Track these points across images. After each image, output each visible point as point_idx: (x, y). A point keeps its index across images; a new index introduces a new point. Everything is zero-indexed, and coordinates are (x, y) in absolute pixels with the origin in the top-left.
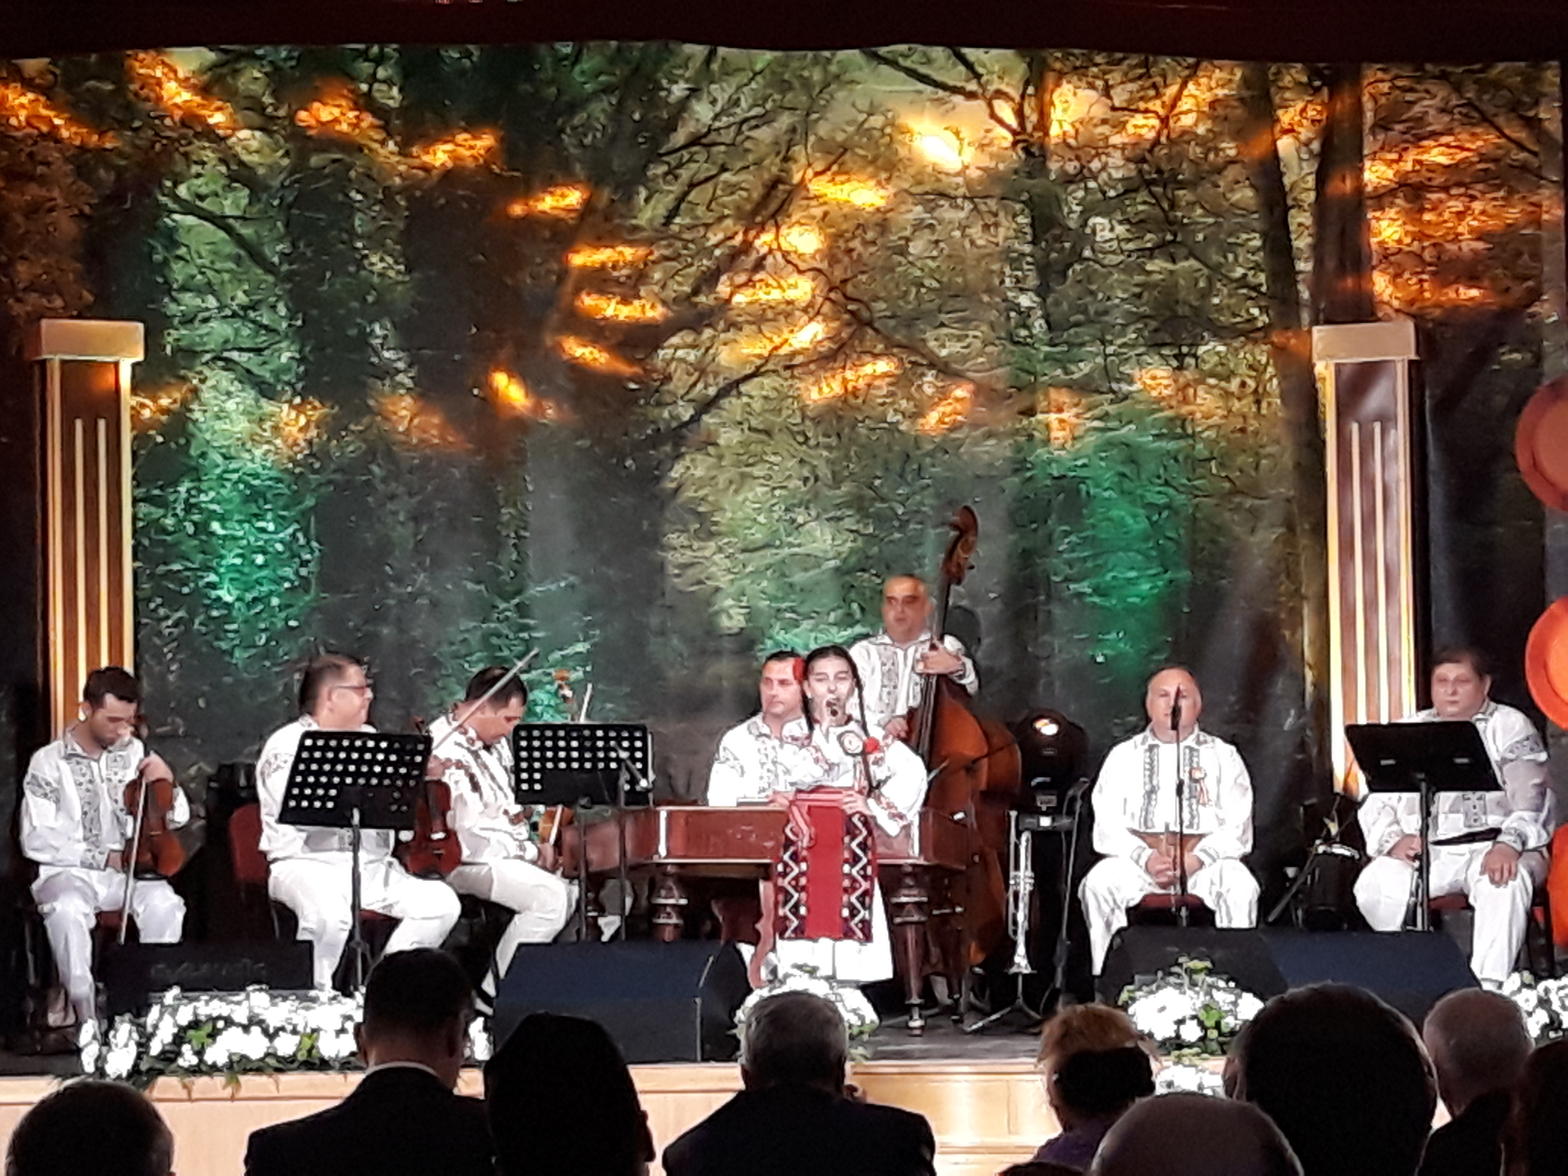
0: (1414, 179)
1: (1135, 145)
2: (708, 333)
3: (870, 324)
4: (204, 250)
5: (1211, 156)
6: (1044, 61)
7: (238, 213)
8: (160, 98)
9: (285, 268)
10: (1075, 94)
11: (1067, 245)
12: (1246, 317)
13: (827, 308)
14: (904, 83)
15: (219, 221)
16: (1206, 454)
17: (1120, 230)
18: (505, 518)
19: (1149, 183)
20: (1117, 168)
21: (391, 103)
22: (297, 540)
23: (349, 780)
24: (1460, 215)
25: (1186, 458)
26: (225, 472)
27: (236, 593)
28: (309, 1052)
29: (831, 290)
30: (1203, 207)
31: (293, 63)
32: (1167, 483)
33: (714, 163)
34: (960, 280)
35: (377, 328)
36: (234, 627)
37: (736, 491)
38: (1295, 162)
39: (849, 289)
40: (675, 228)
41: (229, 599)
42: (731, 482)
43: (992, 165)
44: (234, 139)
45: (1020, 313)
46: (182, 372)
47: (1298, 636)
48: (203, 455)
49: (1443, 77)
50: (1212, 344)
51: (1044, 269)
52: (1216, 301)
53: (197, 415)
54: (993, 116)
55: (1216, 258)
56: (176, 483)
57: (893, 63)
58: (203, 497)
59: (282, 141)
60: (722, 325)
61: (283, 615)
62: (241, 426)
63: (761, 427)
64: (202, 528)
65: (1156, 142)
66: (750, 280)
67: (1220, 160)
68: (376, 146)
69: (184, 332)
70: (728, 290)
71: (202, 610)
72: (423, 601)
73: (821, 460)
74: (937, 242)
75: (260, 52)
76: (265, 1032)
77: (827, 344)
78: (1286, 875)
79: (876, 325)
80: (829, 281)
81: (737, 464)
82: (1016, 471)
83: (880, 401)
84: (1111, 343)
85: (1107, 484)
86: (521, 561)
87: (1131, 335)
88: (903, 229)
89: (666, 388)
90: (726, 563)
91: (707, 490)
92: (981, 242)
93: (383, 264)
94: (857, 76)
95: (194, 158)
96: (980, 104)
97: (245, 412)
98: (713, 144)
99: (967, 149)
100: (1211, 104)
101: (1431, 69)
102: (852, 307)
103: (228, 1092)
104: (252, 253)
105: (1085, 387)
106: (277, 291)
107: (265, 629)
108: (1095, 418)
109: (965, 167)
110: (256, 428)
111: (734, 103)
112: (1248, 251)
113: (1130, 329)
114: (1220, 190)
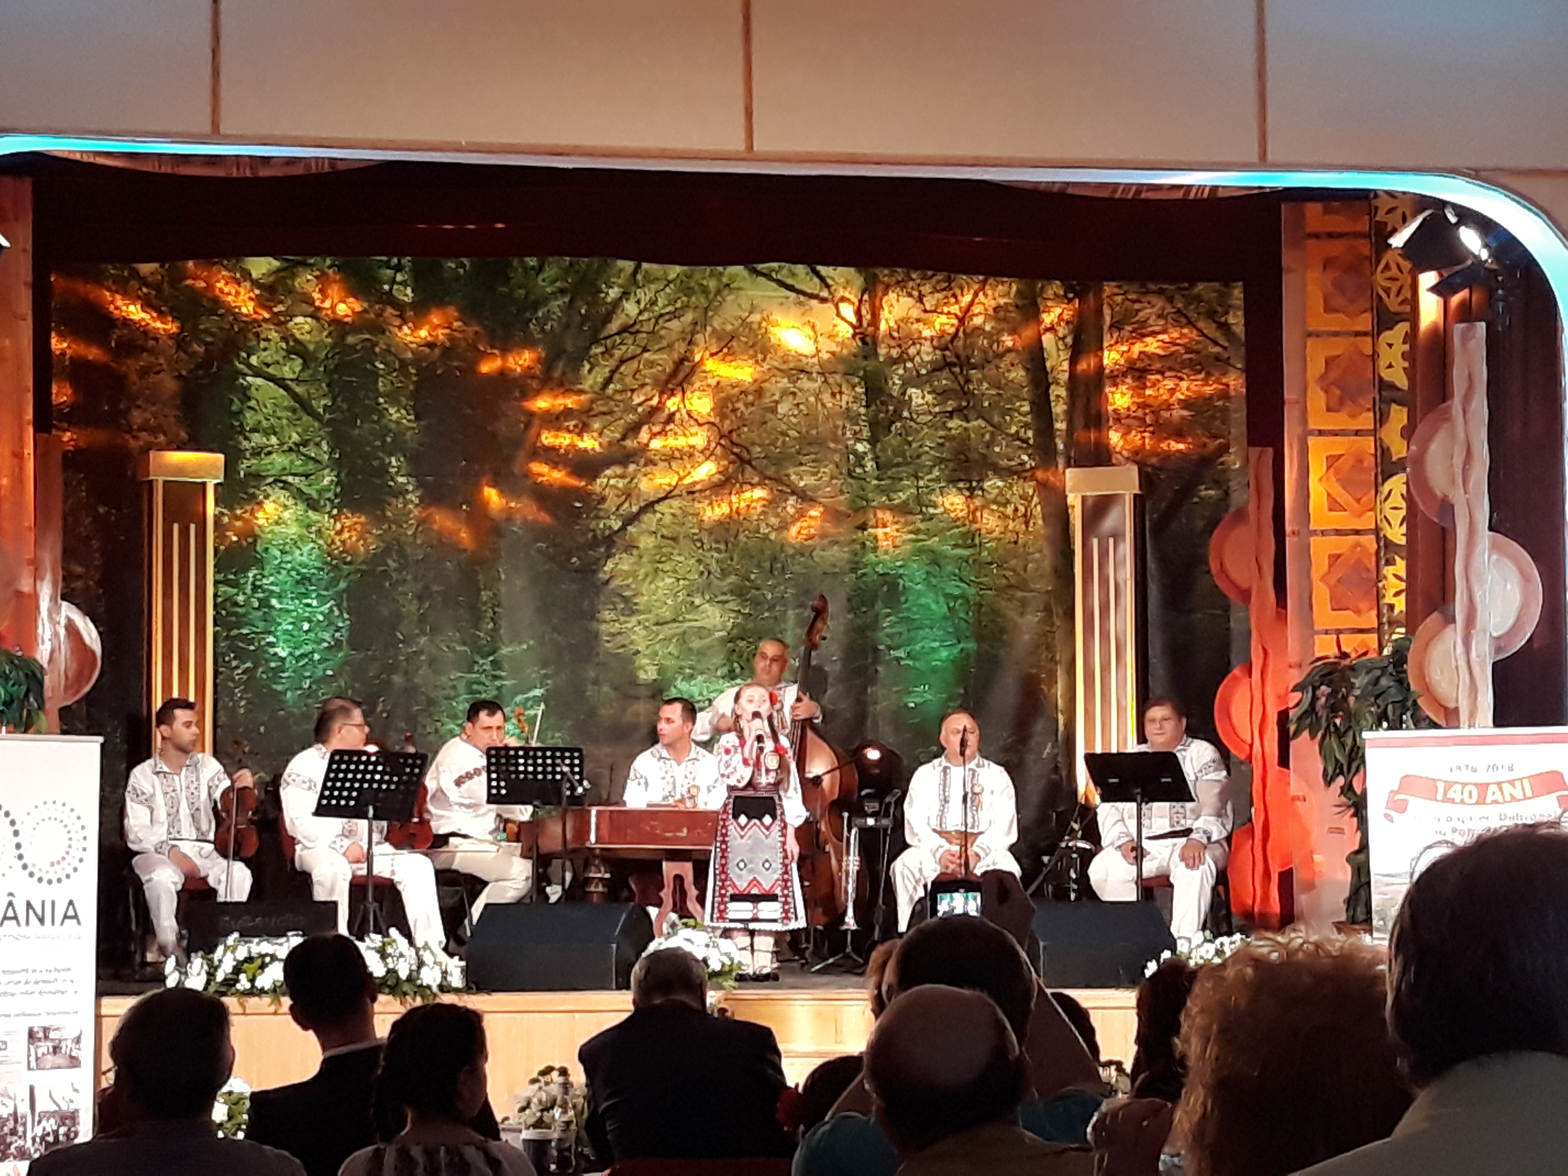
0: (1139, 365)
1: (941, 337)
2: (632, 467)
3: (749, 463)
4: (268, 402)
5: (995, 346)
6: (875, 275)
7: (295, 376)
9: (327, 416)
10: (898, 301)
11: (891, 408)
12: (1019, 461)
13: (719, 450)
14: (775, 290)
15: (280, 382)
16: (989, 559)
17: (929, 398)
18: (485, 599)
19: (951, 365)
20: (928, 354)
21: (406, 299)
22: (333, 612)
23: (366, 786)
24: (1172, 391)
25: (974, 561)
26: (282, 562)
29: (721, 438)
30: (988, 382)
32: (961, 580)
33: (638, 346)
34: (813, 432)
35: (393, 459)
36: (286, 674)
37: (651, 582)
38: (1054, 350)
39: (735, 437)
40: (609, 392)
41: (283, 654)
42: (647, 576)
43: (839, 349)
44: (291, 324)
45: (857, 457)
46: (252, 490)
47: (1053, 691)
48: (266, 550)
49: (1161, 292)
50: (994, 481)
51: (873, 424)
52: (997, 449)
53: (262, 521)
54: (838, 314)
55: (996, 419)
56: (248, 569)
57: (768, 276)
58: (265, 581)
59: (326, 326)
60: (642, 462)
61: (322, 666)
62: (293, 530)
63: (670, 535)
64: (264, 603)
65: (956, 335)
66: (663, 430)
67: (1001, 349)
68: (396, 330)
69: (254, 461)
70: (647, 437)
71: (263, 662)
72: (423, 657)
73: (713, 559)
74: (798, 405)
75: (312, 261)
77: (718, 476)
78: (1042, 861)
79: (753, 463)
80: (719, 431)
81: (652, 562)
82: (852, 570)
83: (755, 518)
84: (922, 478)
85: (918, 580)
86: (495, 630)
87: (936, 473)
88: (773, 395)
89: (602, 506)
90: (644, 632)
91: (631, 580)
92: (830, 405)
93: (399, 415)
94: (741, 284)
95: (263, 336)
96: (830, 306)
97: (297, 520)
98: (638, 332)
99: (820, 339)
100: (995, 309)
101: (1152, 287)
102: (736, 450)
103: (272, 1009)
104: (304, 405)
105: (903, 510)
106: (321, 433)
107: (310, 677)
108: (911, 532)
109: (818, 351)
110: (305, 531)
111: (653, 303)
112: (1020, 414)
113: (936, 469)
114: (1001, 371)
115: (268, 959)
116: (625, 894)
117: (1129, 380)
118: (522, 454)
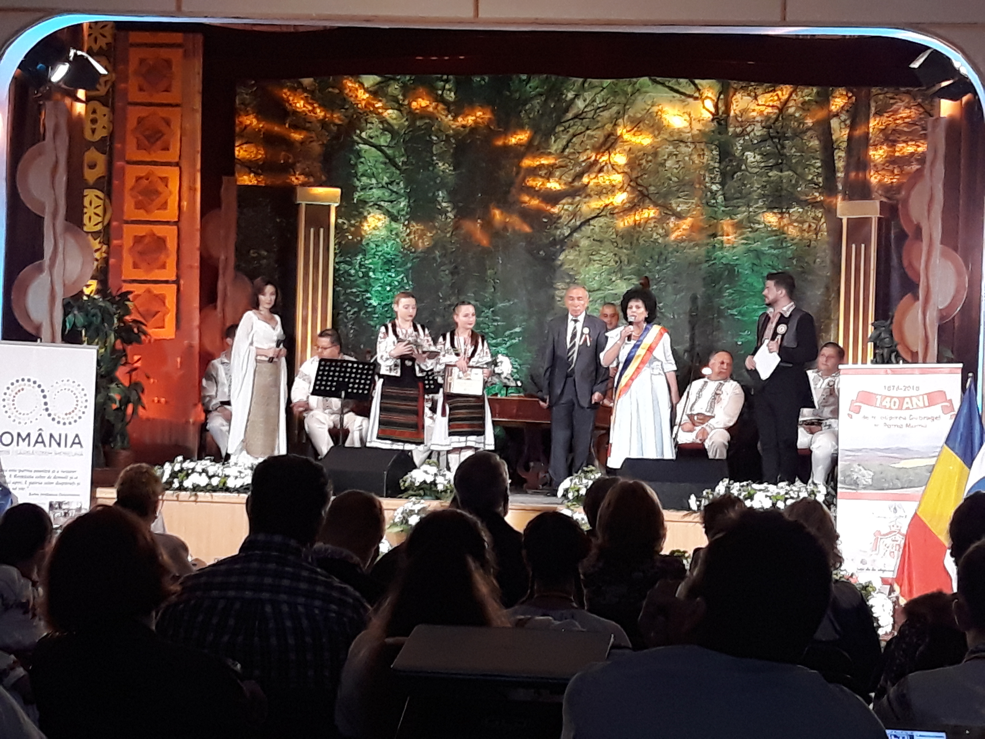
1: (767, 120)
2: (578, 198)
3: (647, 196)
4: (371, 159)
5: (801, 126)
6: (729, 84)
7: (385, 144)
8: (357, 96)
9: (404, 167)
10: (742, 99)
11: (735, 164)
12: (812, 196)
13: (628, 189)
14: (667, 93)
15: (378, 148)
16: (791, 256)
17: (758, 157)
18: (489, 274)
19: (772, 138)
20: (758, 131)
21: (450, 99)
22: (404, 281)
25: (782, 257)
26: (377, 251)
27: (378, 302)
29: (631, 181)
30: (796, 148)
31: (412, 82)
33: (584, 126)
34: (687, 178)
35: (440, 193)
36: (377, 316)
37: (586, 266)
38: (838, 129)
39: (639, 181)
40: (566, 153)
41: (375, 304)
42: (584, 263)
44: (385, 114)
45: (712, 193)
46: (361, 210)
48: (368, 244)
49: (908, 92)
50: (796, 208)
51: (723, 174)
52: (799, 189)
53: (366, 228)
54: (704, 107)
55: (800, 171)
56: (356, 255)
57: (663, 84)
58: (367, 262)
59: (405, 115)
60: (583, 195)
62: (384, 233)
63: (598, 239)
64: (366, 275)
65: (777, 119)
66: (597, 176)
67: (805, 128)
68: (443, 117)
69: (362, 193)
70: (588, 180)
71: (364, 308)
73: (623, 253)
74: (678, 161)
77: (628, 204)
79: (650, 196)
80: (630, 177)
81: (587, 255)
82: (707, 261)
83: (650, 229)
84: (751, 206)
85: (746, 268)
86: (495, 293)
87: (760, 203)
88: (664, 156)
89: (559, 221)
91: (574, 265)
92: (697, 162)
93: (444, 167)
94: (648, 89)
95: (369, 121)
96: (699, 102)
97: (386, 227)
98: (584, 118)
99: (693, 122)
100: (802, 104)
101: (903, 89)
102: (640, 189)
104: (391, 161)
105: (739, 225)
106: (400, 177)
108: (743, 239)
109: (692, 129)
110: (389, 234)
111: (594, 101)
112: (815, 168)
113: (760, 201)
114: (804, 141)
117: (884, 147)
118: (514, 191)
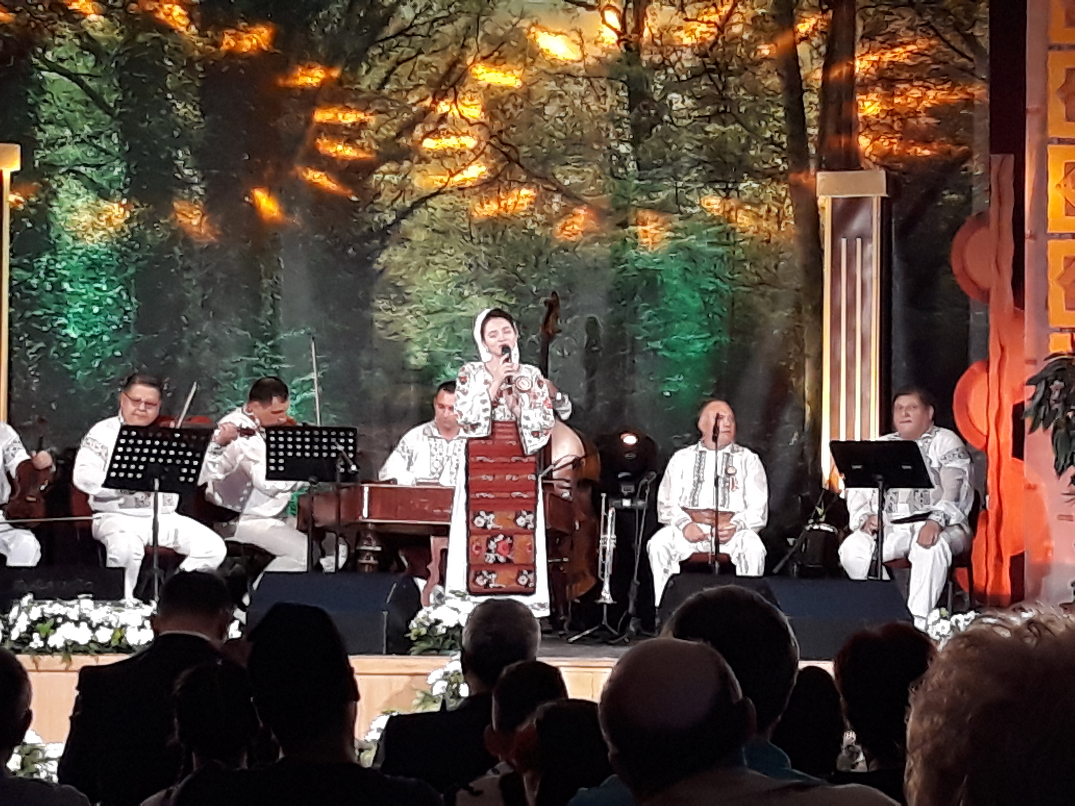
0: (889, 74)
1: (701, 45)
2: (406, 164)
3: (517, 161)
4: (62, 96)
5: (752, 55)
7: (87, 72)
9: (118, 110)
11: (653, 112)
12: (772, 164)
13: (488, 149)
16: (743, 257)
17: (689, 102)
18: (265, 286)
19: (708, 72)
20: (687, 60)
22: (121, 296)
23: (152, 460)
24: (919, 100)
25: (729, 259)
26: (74, 248)
27: (79, 332)
28: (120, 640)
30: (745, 88)
32: (716, 277)
33: (414, 48)
34: (578, 133)
35: (180, 153)
36: (77, 354)
37: (424, 273)
38: (808, 59)
39: (504, 136)
40: (385, 91)
41: (74, 335)
42: (419, 267)
43: (604, 55)
44: (85, 21)
45: (619, 157)
46: (47, 180)
47: (801, 383)
48: (59, 237)
49: (911, 6)
50: (749, 182)
51: (636, 127)
52: (752, 153)
53: (56, 209)
54: (604, 22)
55: (752, 124)
56: (39, 255)
58: (58, 266)
59: (118, 24)
60: (416, 159)
61: (111, 347)
62: (86, 218)
63: (441, 229)
64: (57, 287)
65: (715, 43)
66: (436, 129)
67: (758, 57)
68: (183, 29)
69: (48, 152)
70: (422, 135)
71: (55, 342)
72: (207, 341)
73: (481, 252)
74: (564, 107)
76: (90, 626)
77: (487, 174)
78: (788, 543)
79: (522, 162)
80: (490, 132)
81: (424, 254)
82: (613, 265)
83: (522, 214)
84: (680, 179)
85: (675, 275)
86: (275, 315)
87: (694, 174)
88: (542, 97)
89: (377, 201)
90: (415, 322)
91: (403, 271)
92: (594, 108)
93: (185, 110)
95: (57, 33)
96: (596, 13)
97: (89, 208)
98: (414, 35)
99: (587, 45)
100: (753, 19)
102: (505, 149)
103: (64, 666)
104: (96, 99)
105: (661, 209)
106: (112, 126)
107: (98, 357)
108: (669, 230)
109: (584, 56)
110: (95, 219)
111: (429, 7)
112: (775, 119)
113: (694, 170)
114: (757, 78)
115: (60, 620)
116: (395, 566)
117: (878, 89)
